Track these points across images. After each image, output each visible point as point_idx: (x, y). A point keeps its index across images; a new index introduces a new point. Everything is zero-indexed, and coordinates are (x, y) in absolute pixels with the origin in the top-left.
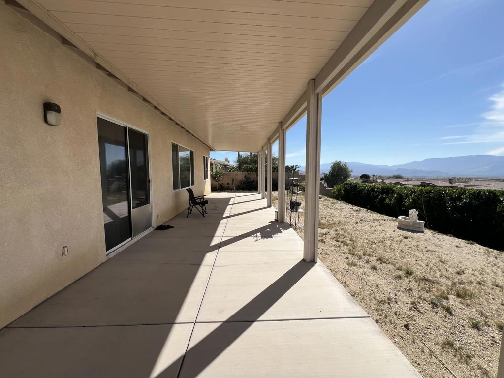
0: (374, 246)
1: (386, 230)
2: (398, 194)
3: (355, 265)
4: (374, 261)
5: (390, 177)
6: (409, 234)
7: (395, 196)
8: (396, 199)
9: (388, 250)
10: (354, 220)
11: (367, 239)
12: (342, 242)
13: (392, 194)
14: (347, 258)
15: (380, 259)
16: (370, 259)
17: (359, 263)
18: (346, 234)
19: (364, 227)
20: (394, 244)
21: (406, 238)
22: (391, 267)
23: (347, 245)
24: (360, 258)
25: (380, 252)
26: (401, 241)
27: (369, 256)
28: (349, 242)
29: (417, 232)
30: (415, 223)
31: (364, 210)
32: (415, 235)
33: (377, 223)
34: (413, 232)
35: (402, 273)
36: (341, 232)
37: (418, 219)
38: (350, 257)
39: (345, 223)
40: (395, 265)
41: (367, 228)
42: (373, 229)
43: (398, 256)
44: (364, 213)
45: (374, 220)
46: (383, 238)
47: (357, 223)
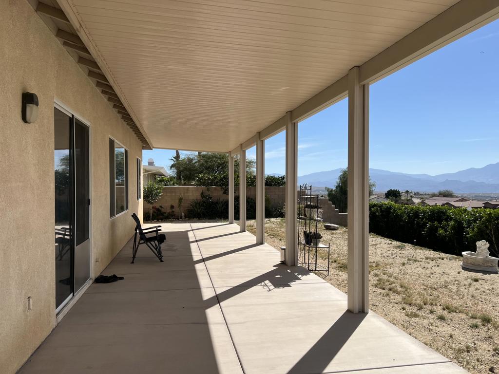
0: (435, 293)
1: (447, 271)
2: (456, 221)
3: (416, 316)
4: (439, 310)
5: (433, 195)
6: (479, 275)
7: (452, 223)
8: (453, 228)
9: (455, 297)
10: (399, 261)
11: (423, 284)
12: (390, 289)
13: (447, 220)
14: (404, 309)
15: (447, 308)
16: (435, 308)
17: (420, 313)
18: (392, 279)
19: (414, 269)
20: (462, 289)
21: (476, 280)
22: (463, 316)
23: (398, 293)
24: (420, 308)
25: (445, 299)
26: (470, 285)
27: (432, 304)
28: (399, 289)
29: (490, 273)
30: (486, 261)
31: (408, 246)
32: (487, 276)
33: (432, 263)
34: (485, 272)
35: (478, 322)
36: (385, 277)
37: (490, 255)
38: (407, 307)
39: (386, 264)
40: (467, 314)
41: (419, 270)
42: (428, 271)
43: (470, 304)
44: (409, 250)
45: (427, 258)
46: (446, 282)
47: (404, 264)
